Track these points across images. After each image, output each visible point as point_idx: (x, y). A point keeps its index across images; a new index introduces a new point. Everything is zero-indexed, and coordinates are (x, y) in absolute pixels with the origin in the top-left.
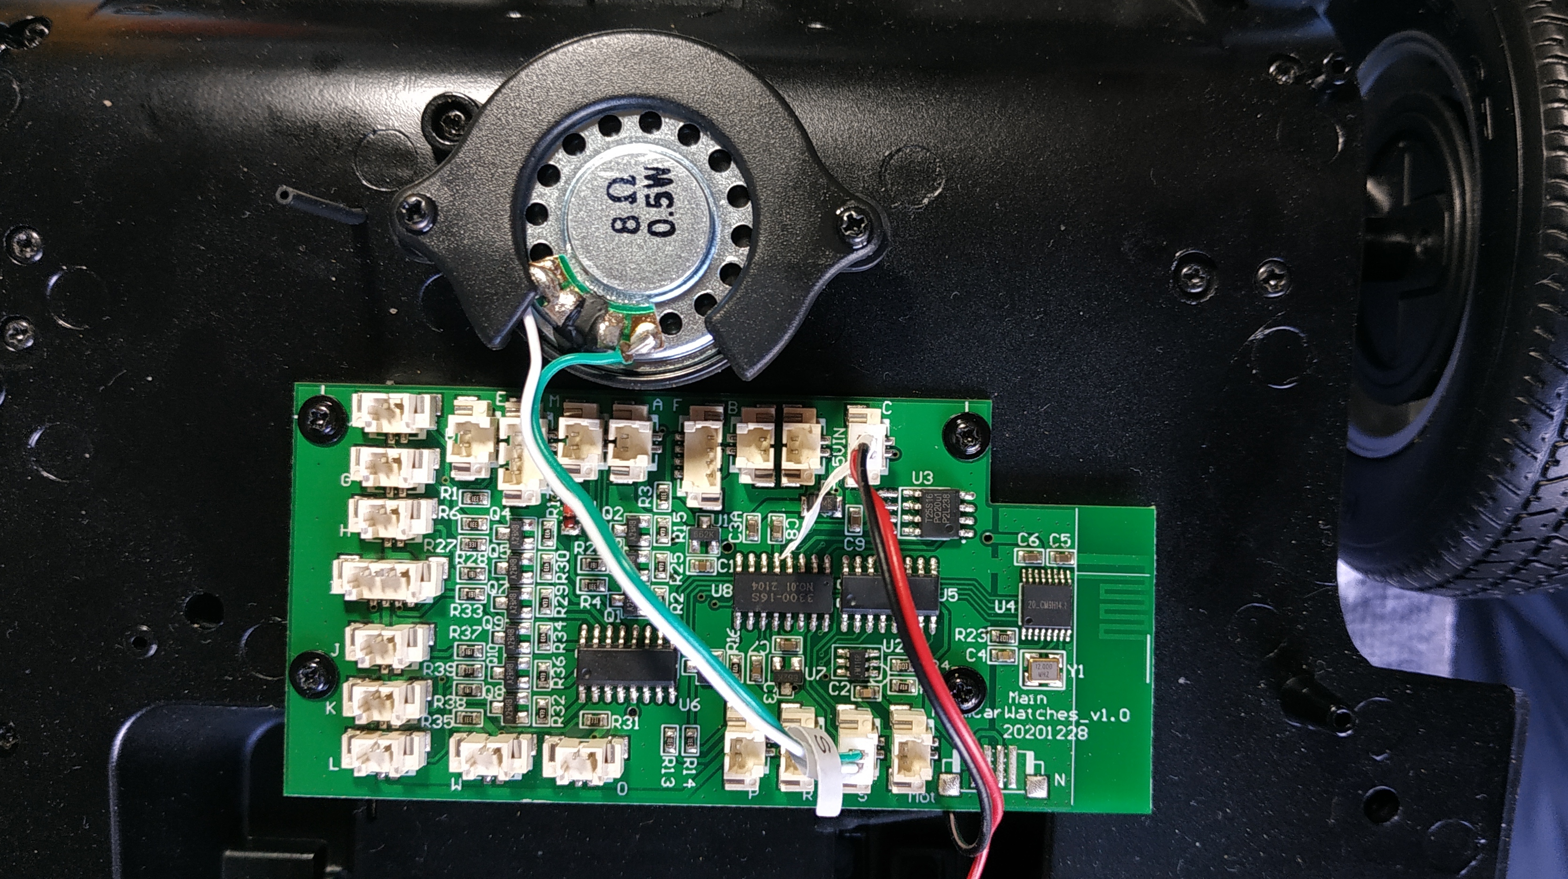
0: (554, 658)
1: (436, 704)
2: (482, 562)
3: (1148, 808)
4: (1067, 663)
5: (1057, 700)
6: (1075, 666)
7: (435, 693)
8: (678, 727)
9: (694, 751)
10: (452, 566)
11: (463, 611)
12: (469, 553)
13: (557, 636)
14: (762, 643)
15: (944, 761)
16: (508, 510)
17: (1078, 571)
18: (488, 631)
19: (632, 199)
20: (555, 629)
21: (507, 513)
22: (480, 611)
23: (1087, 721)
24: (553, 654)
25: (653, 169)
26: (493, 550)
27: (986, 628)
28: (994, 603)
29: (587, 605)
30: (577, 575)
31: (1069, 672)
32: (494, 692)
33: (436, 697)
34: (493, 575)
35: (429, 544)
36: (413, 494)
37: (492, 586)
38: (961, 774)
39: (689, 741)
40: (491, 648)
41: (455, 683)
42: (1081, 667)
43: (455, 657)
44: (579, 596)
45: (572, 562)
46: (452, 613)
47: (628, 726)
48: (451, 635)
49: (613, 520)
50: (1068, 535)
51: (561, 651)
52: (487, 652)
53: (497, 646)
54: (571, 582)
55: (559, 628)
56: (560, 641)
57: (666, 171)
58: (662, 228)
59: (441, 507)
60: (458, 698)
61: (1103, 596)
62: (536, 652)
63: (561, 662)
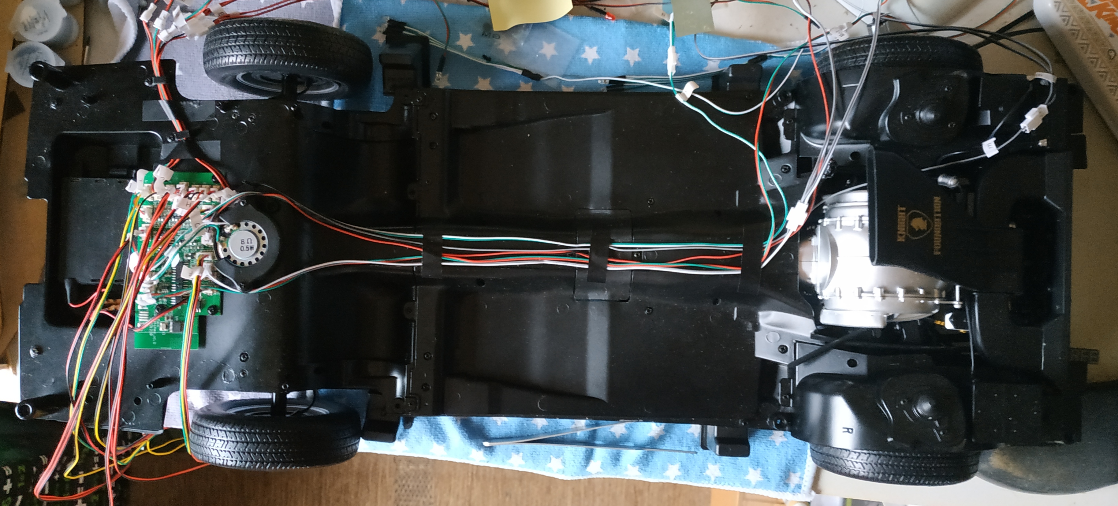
4: (165, 332)
5: (158, 329)
19: (248, 243)
23: (154, 336)
27: (172, 315)
58: (242, 249)
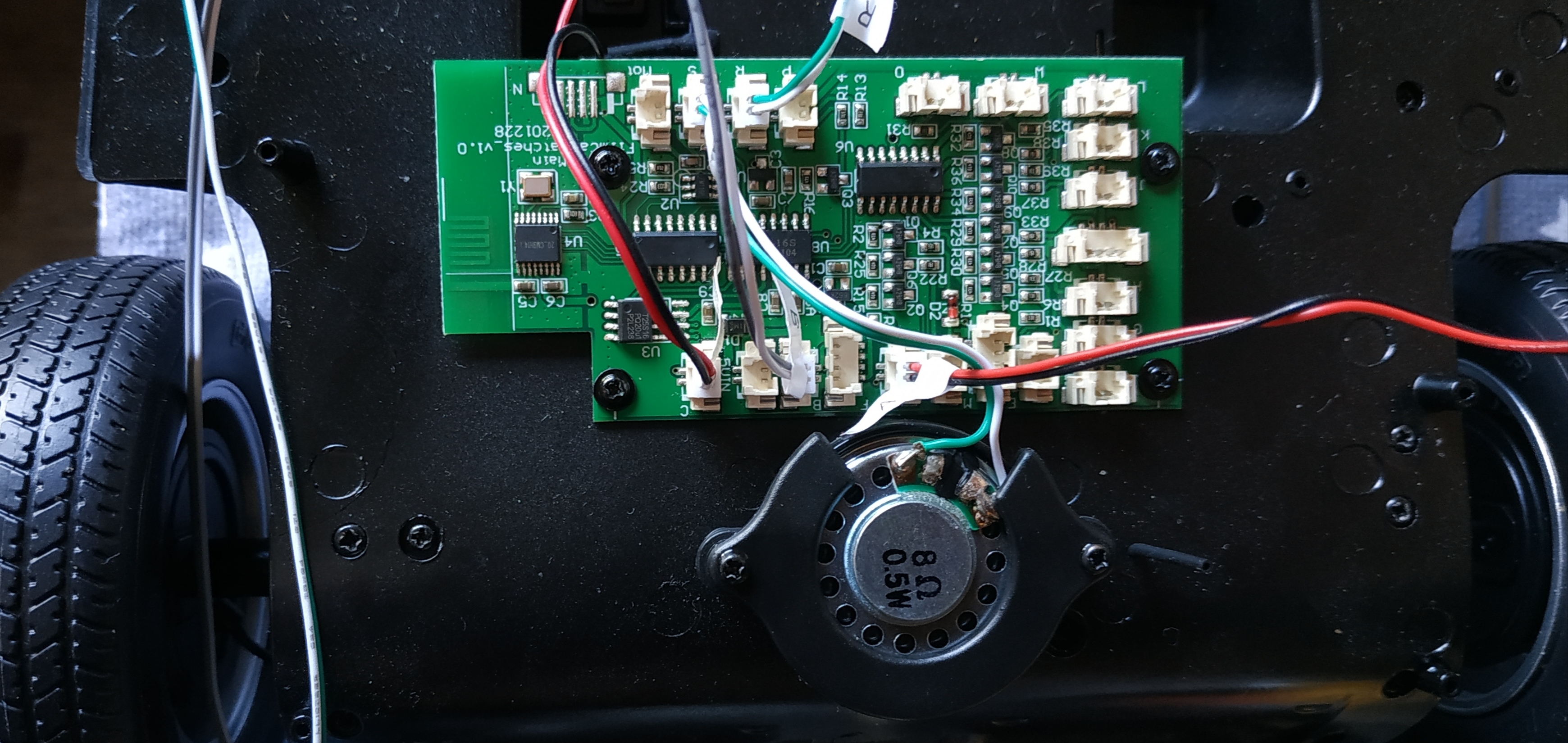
0: (961, 183)
1: (1058, 141)
2: (1023, 264)
3: (437, 66)
4: (516, 193)
5: (522, 160)
6: (509, 191)
7: (1060, 150)
8: (854, 127)
9: (839, 106)
10: (1048, 258)
11: (1038, 221)
12: (1035, 271)
13: (959, 203)
14: (785, 202)
15: (622, 103)
16: (1004, 309)
17: (510, 276)
18: (1017, 206)
19: (919, 581)
20: (960, 208)
21: (1005, 307)
22: (1024, 222)
23: (496, 142)
24: (962, 187)
25: (903, 606)
26: (1014, 274)
27: (590, 222)
28: (583, 244)
29: (935, 230)
30: (943, 256)
31: (514, 185)
32: (1010, 153)
33: (1058, 147)
34: (1014, 253)
35: (1068, 278)
36: (1084, 320)
37: (1014, 244)
38: (606, 92)
39: (845, 114)
40: (1013, 190)
41: (1043, 160)
42: (503, 190)
43: (1043, 182)
44: (941, 237)
45: (948, 267)
46: (1047, 219)
47: (897, 127)
48: (1047, 201)
49: (916, 304)
50: (520, 307)
51: (955, 190)
52: (1017, 187)
53: (1009, 192)
54: (948, 249)
55: (957, 209)
56: (957, 199)
57: (891, 605)
59: (1059, 309)
60: (1040, 147)
61: (487, 254)
62: (976, 189)
63: (954, 181)
